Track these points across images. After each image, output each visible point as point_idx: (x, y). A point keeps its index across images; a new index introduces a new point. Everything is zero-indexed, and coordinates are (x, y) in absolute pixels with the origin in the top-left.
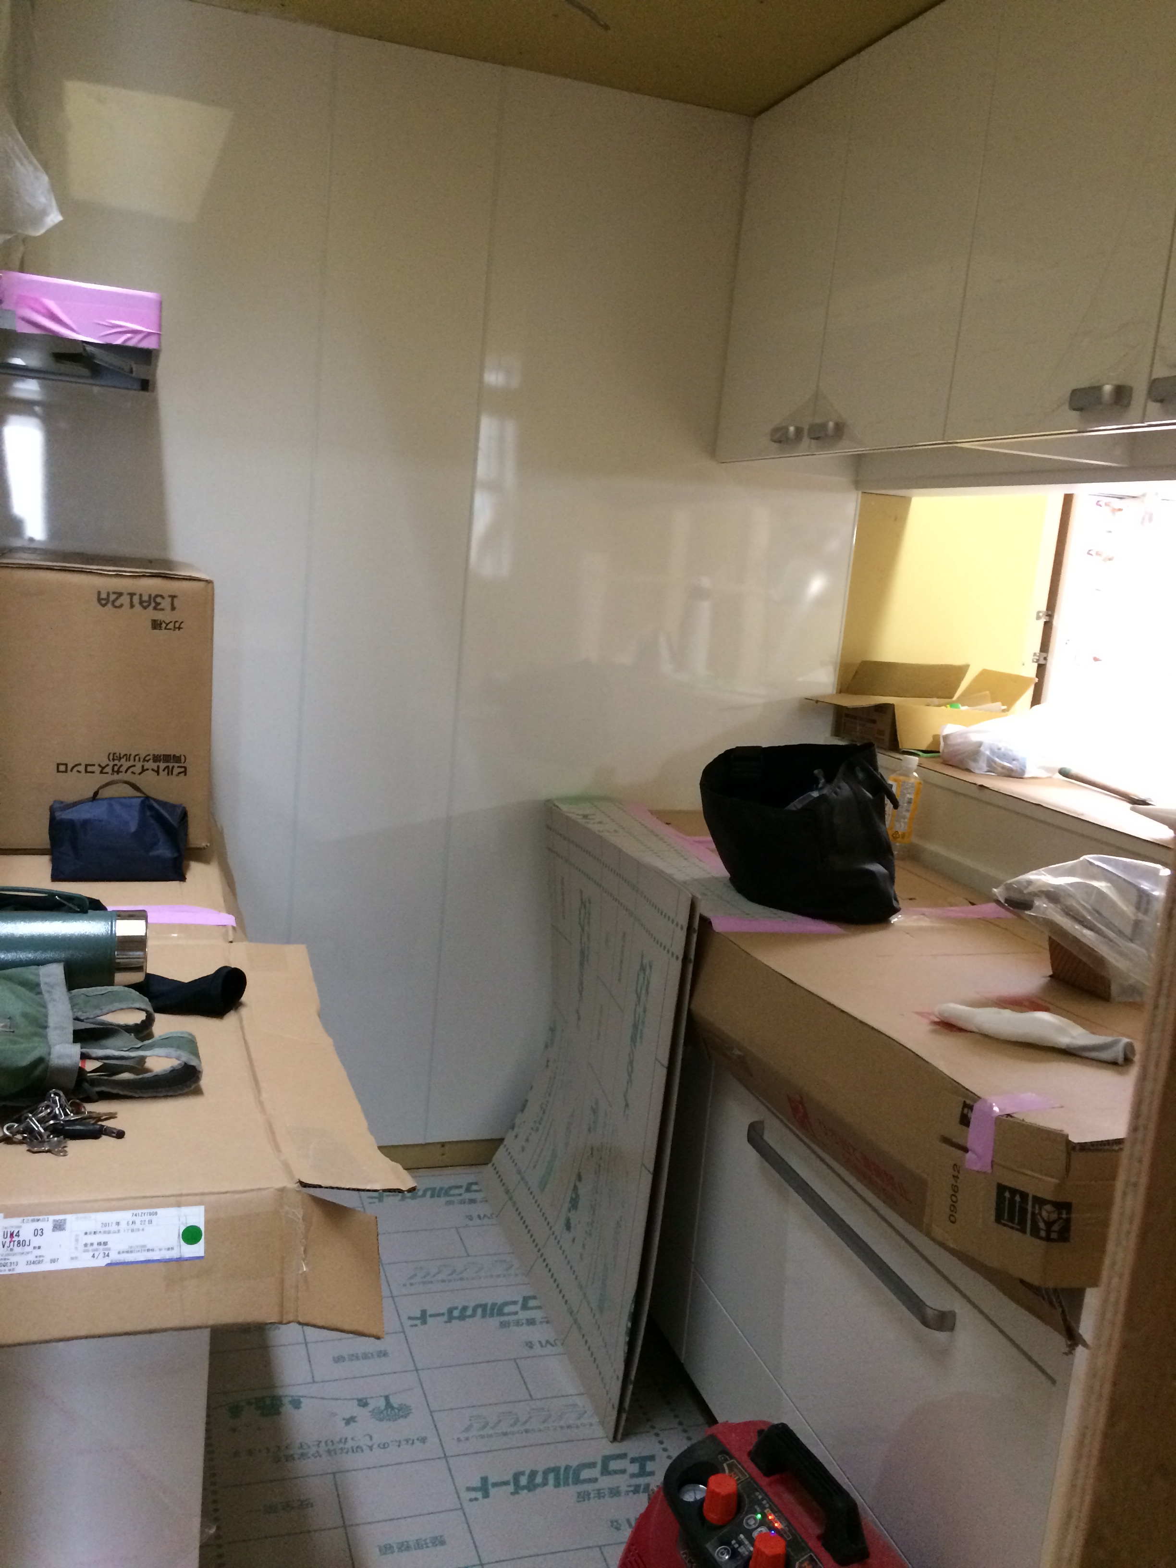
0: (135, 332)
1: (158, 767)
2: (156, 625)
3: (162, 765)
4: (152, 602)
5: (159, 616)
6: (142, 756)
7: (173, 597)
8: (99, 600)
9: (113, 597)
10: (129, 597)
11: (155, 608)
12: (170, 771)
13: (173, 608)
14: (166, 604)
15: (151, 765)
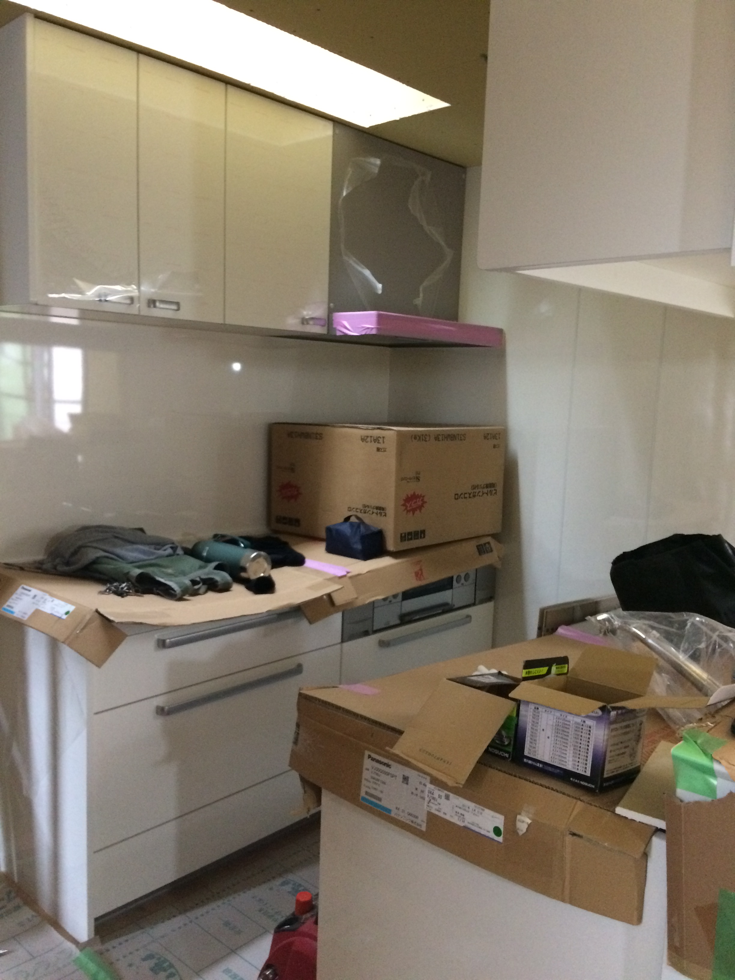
0: (368, 328)
1: (377, 512)
2: (378, 449)
3: (379, 511)
4: (376, 440)
5: (379, 446)
6: (373, 506)
7: (384, 437)
8: (362, 439)
9: (365, 438)
10: (370, 438)
11: (378, 443)
12: (381, 514)
13: (384, 442)
14: (381, 440)
15: (375, 511)
